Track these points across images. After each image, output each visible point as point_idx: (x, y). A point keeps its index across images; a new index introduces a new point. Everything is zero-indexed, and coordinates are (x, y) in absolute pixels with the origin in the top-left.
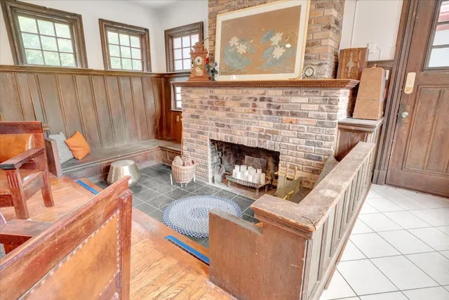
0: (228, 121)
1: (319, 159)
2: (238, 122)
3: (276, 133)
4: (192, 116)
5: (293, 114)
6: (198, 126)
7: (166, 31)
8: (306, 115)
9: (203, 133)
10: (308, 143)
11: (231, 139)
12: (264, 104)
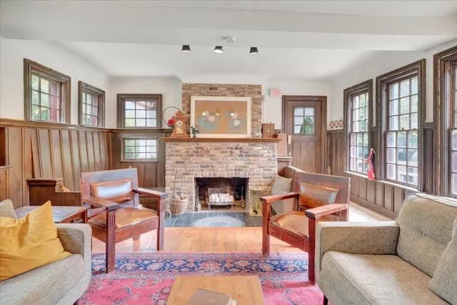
0: (212, 163)
1: (271, 177)
2: (220, 163)
3: (246, 167)
4: (177, 162)
5: (255, 156)
6: (183, 169)
7: (118, 95)
8: (262, 156)
9: (188, 174)
10: (264, 170)
11: (214, 174)
12: (238, 151)
